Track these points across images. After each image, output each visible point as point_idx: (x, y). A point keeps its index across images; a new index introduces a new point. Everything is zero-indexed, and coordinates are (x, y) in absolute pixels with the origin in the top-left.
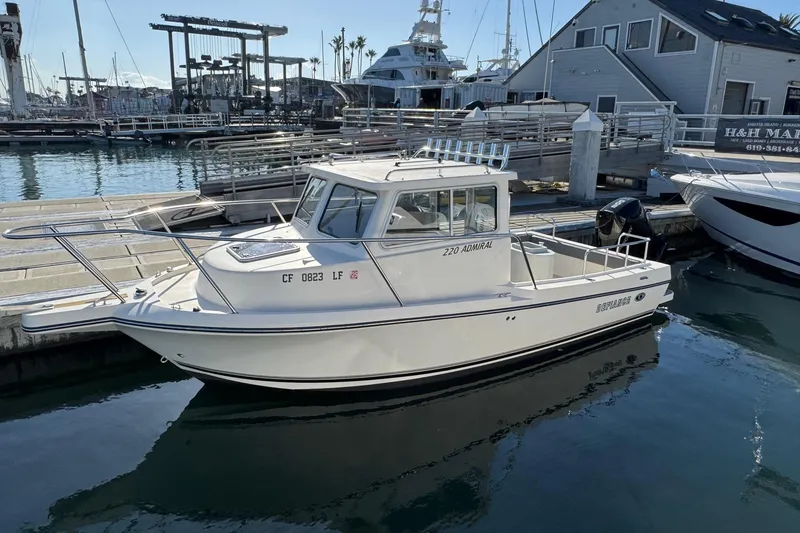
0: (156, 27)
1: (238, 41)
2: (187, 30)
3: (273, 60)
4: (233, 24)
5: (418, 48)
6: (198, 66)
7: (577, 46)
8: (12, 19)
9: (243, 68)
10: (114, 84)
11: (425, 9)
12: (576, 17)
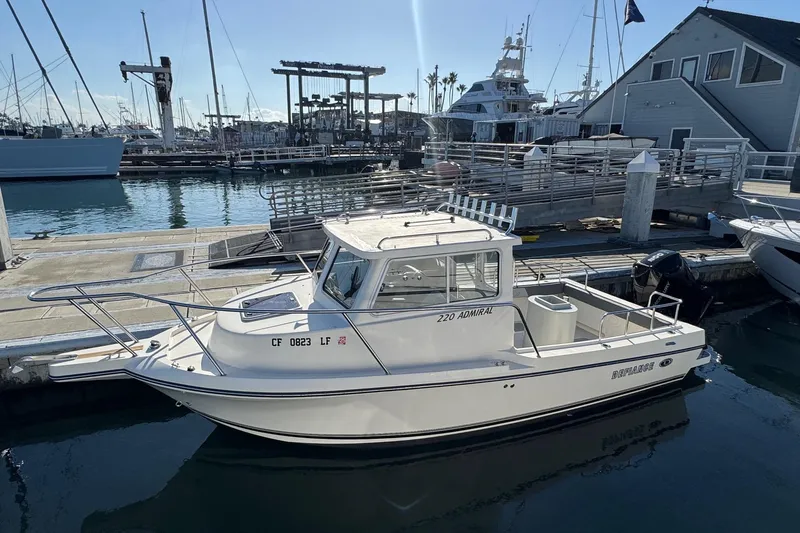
0: (276, 72)
1: (344, 81)
2: (301, 73)
3: (373, 97)
4: (338, 66)
5: (500, 83)
6: (310, 104)
7: (653, 79)
8: (165, 70)
9: (347, 105)
10: (247, 119)
11: (509, 46)
12: (653, 50)
